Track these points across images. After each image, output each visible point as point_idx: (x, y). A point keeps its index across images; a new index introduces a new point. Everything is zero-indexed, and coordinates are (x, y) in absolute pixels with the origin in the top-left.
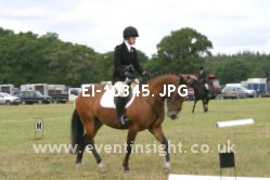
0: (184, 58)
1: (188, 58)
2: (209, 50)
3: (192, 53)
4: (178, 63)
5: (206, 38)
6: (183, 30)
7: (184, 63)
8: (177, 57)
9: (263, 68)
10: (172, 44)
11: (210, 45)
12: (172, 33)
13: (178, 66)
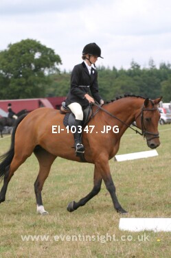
0: (26, 77)
1: (31, 78)
2: (57, 66)
3: (36, 70)
4: (19, 84)
5: (52, 51)
6: (23, 42)
7: (27, 84)
8: (16, 77)
9: (122, 88)
10: (10, 61)
11: (58, 60)
12: (10, 46)
13: (18, 88)
